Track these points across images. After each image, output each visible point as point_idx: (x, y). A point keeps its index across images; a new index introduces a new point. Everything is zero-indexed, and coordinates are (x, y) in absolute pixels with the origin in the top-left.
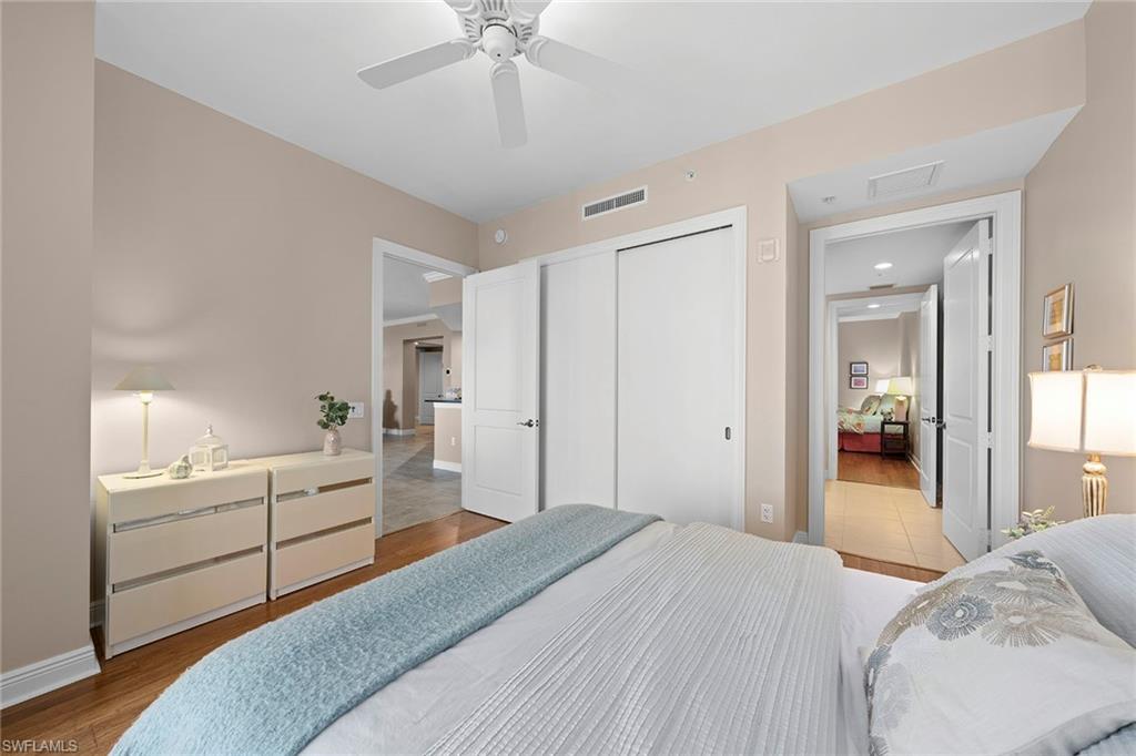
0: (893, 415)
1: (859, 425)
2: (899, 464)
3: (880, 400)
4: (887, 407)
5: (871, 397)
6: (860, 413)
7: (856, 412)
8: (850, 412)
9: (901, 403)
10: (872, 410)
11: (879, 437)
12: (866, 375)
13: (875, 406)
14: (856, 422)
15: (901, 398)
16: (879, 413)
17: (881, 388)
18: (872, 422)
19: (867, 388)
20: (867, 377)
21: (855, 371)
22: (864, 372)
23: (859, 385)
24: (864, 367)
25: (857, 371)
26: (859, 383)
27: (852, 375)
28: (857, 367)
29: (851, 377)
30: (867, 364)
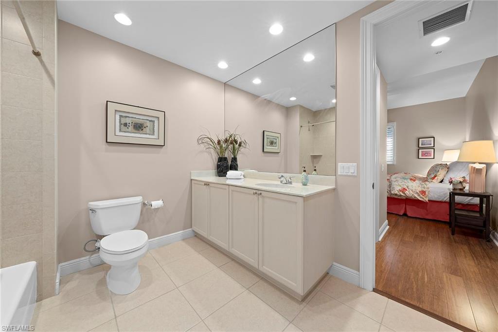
0: (464, 184)
1: (423, 192)
2: (473, 241)
3: (448, 168)
4: (457, 176)
5: (438, 165)
6: (425, 180)
7: (420, 179)
8: (413, 179)
9: (479, 171)
10: (440, 178)
11: (447, 206)
12: (433, 148)
13: (441, 174)
14: (420, 189)
15: (478, 166)
16: (446, 181)
17: (450, 157)
18: (439, 190)
19: (434, 158)
20: (434, 149)
21: (422, 145)
22: (431, 145)
23: (426, 156)
24: (431, 140)
25: (424, 145)
26: (426, 154)
27: (419, 148)
28: (424, 141)
29: (419, 150)
30: (434, 138)
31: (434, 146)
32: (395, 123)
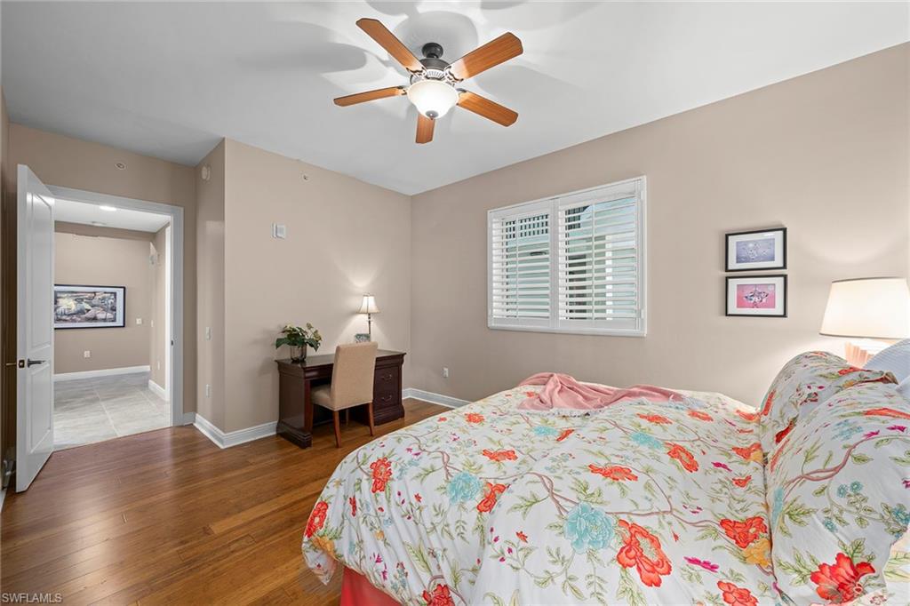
12: (781, 273)
19: (784, 316)
20: (785, 277)
21: (739, 260)
22: (772, 259)
23: (755, 305)
24: (771, 242)
25: (747, 260)
26: (756, 299)
27: (730, 274)
28: (746, 243)
29: (727, 278)
30: (785, 230)
31: (785, 267)
32: (645, 178)
